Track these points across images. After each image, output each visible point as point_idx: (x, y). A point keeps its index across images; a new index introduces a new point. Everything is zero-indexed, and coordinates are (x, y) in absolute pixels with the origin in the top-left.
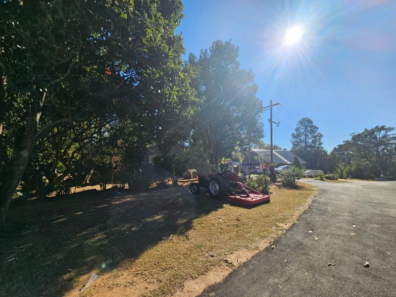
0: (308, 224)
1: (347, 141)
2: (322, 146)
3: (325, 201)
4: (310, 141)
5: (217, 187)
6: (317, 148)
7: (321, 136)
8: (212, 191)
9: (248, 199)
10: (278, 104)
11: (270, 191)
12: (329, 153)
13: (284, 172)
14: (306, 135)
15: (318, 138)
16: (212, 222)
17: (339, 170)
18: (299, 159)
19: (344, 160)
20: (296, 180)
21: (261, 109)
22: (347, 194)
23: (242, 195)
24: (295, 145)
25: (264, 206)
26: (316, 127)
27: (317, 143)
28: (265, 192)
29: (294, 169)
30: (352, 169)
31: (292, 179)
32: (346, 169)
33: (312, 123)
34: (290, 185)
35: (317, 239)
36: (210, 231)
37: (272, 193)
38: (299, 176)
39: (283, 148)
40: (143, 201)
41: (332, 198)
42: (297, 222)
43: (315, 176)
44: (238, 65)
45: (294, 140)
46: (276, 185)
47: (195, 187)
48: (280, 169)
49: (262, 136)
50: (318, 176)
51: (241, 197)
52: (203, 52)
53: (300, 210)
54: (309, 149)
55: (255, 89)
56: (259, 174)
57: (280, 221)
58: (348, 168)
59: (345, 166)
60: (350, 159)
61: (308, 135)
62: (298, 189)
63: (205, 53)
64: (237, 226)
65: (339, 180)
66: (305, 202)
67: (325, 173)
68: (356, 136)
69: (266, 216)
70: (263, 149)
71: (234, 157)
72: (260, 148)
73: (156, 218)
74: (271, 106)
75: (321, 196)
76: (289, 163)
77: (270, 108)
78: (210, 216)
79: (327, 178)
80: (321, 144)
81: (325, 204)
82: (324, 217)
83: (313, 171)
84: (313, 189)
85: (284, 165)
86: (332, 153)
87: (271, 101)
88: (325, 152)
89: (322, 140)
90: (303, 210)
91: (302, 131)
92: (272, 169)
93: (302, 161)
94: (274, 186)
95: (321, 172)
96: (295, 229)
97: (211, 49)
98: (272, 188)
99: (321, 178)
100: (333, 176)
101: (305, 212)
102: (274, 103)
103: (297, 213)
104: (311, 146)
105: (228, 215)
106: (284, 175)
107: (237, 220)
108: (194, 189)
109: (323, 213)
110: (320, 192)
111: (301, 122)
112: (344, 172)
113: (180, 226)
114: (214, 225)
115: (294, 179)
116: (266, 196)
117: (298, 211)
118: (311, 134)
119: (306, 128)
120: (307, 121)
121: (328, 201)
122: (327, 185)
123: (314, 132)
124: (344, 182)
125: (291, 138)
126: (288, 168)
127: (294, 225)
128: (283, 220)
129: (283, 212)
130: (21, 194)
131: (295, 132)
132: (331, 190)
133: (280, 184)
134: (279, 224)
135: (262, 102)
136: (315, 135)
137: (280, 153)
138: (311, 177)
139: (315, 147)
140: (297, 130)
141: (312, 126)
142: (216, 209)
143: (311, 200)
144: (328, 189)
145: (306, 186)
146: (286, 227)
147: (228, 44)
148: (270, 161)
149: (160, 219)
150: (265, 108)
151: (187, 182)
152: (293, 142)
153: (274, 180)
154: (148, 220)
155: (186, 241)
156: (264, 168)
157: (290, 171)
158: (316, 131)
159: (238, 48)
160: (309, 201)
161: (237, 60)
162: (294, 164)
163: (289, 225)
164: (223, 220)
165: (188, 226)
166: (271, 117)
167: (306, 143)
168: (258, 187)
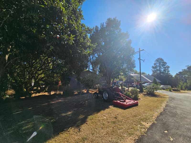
0: (164, 124)
1: (185, 70)
2: (169, 72)
3: (174, 106)
4: (162, 70)
5: (107, 95)
6: (166, 73)
7: (168, 67)
8: (104, 98)
9: (124, 103)
10: (143, 50)
11: (139, 98)
12: (174, 76)
13: (148, 86)
14: (160, 67)
15: (167, 68)
16: (99, 118)
17: (180, 85)
18: (157, 79)
19: (183, 80)
20: (155, 91)
21: (133, 53)
22: (188, 101)
23: (121, 100)
24: (154, 72)
25: (134, 108)
26: (165, 63)
27: (167, 71)
28: (136, 98)
29: (153, 85)
30: (188, 85)
31: (153, 90)
32: (184, 85)
33: (163, 60)
34: (151, 94)
35: (172, 139)
36: (95, 126)
37: (140, 99)
38: (157, 89)
39: (147, 74)
40: (67, 102)
41: (178, 103)
42: (156, 122)
43: (166, 89)
44: (120, 30)
45: (153, 70)
46: (143, 94)
47: (96, 95)
48: (145, 84)
49: (135, 67)
50: (168, 89)
51: (120, 101)
52: (102, 24)
53: (158, 112)
54: (162, 74)
55: (130, 42)
56: (134, 87)
57: (143, 120)
58: (185, 84)
59: (183, 83)
60: (186, 80)
61: (161, 67)
62: (156, 97)
63: (103, 25)
64: (114, 123)
65: (181, 91)
66: (161, 106)
67: (172, 87)
68: (189, 67)
69: (134, 116)
70: (137, 74)
71: (120, 78)
72: (135, 74)
73: (68, 114)
74: (140, 51)
75: (171, 102)
76: (151, 81)
77: (139, 52)
78: (99, 114)
79: (174, 90)
80: (169, 71)
81: (175, 108)
82: (175, 119)
83: (164, 86)
84: (165, 97)
85: (148, 82)
86: (175, 76)
87: (140, 49)
88: (172, 76)
89: (169, 69)
90: (160, 112)
91: (158, 65)
92: (140, 85)
93: (158, 81)
94: (142, 95)
95: (169, 87)
96: (154, 128)
97: (106, 23)
98: (140, 96)
99: (170, 90)
100: (177, 89)
101: (161, 114)
102: (141, 49)
103: (156, 114)
104: (163, 73)
105: (110, 113)
106: (147, 88)
107: (115, 118)
108: (95, 96)
109: (174, 115)
110: (170, 99)
111: (157, 60)
112: (183, 86)
113: (79, 121)
114: (99, 120)
115: (153, 91)
116: (135, 102)
117: (157, 113)
118: (163, 66)
119: (160, 63)
120: (160, 59)
121: (177, 105)
122: (174, 94)
123: (165, 65)
124: (184, 93)
125: (152, 68)
126: (150, 84)
127: (154, 124)
128: (145, 120)
129: (146, 113)
130: (8, 97)
131: (154, 66)
132: (177, 97)
133: (146, 93)
134: (143, 123)
135: (134, 49)
136: (165, 67)
137: (146, 76)
138: (164, 89)
139: (165, 73)
140: (155, 64)
141: (163, 62)
142: (104, 109)
143: (165, 105)
144: (175, 97)
145: (161, 95)
146: (148, 125)
147: (115, 19)
148: (140, 81)
149: (70, 114)
150: (137, 52)
151: (95, 91)
152: (153, 71)
153: (141, 91)
154: (64, 115)
155: (78, 133)
156: (137, 84)
157: (151, 86)
158: (166, 65)
159: (120, 21)
160: (164, 105)
161: (120, 27)
162: (154, 82)
163: (150, 124)
164: (106, 117)
165: (84, 121)
166: (140, 57)
167: (160, 71)
168: (132, 95)
